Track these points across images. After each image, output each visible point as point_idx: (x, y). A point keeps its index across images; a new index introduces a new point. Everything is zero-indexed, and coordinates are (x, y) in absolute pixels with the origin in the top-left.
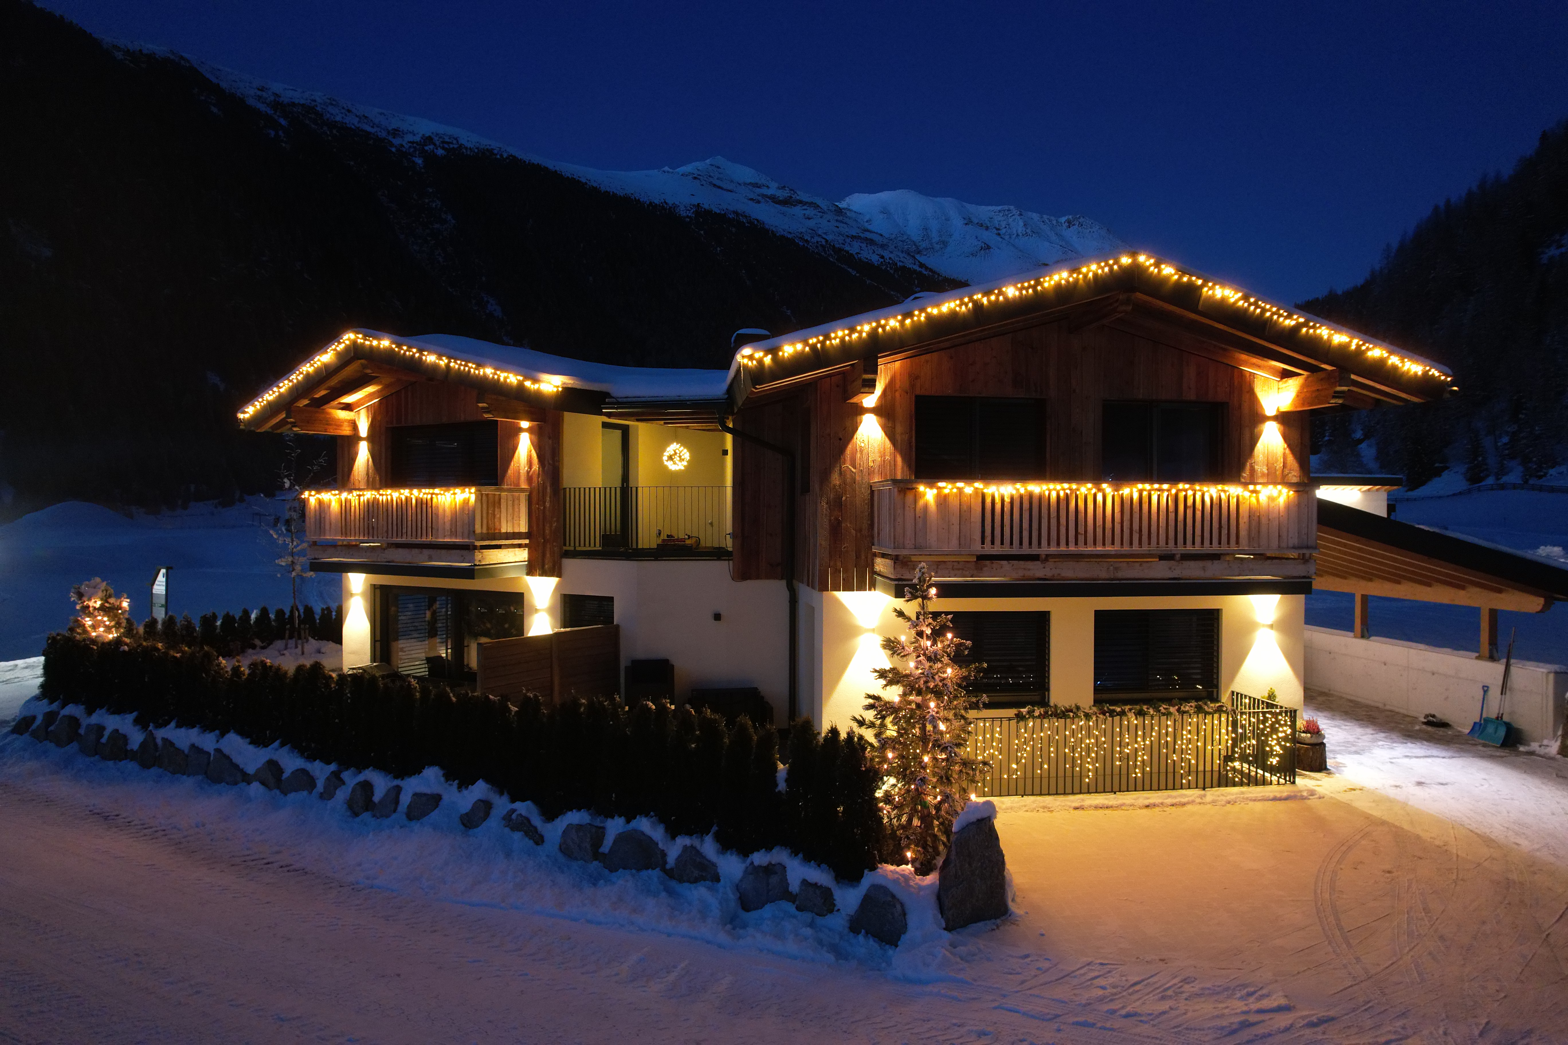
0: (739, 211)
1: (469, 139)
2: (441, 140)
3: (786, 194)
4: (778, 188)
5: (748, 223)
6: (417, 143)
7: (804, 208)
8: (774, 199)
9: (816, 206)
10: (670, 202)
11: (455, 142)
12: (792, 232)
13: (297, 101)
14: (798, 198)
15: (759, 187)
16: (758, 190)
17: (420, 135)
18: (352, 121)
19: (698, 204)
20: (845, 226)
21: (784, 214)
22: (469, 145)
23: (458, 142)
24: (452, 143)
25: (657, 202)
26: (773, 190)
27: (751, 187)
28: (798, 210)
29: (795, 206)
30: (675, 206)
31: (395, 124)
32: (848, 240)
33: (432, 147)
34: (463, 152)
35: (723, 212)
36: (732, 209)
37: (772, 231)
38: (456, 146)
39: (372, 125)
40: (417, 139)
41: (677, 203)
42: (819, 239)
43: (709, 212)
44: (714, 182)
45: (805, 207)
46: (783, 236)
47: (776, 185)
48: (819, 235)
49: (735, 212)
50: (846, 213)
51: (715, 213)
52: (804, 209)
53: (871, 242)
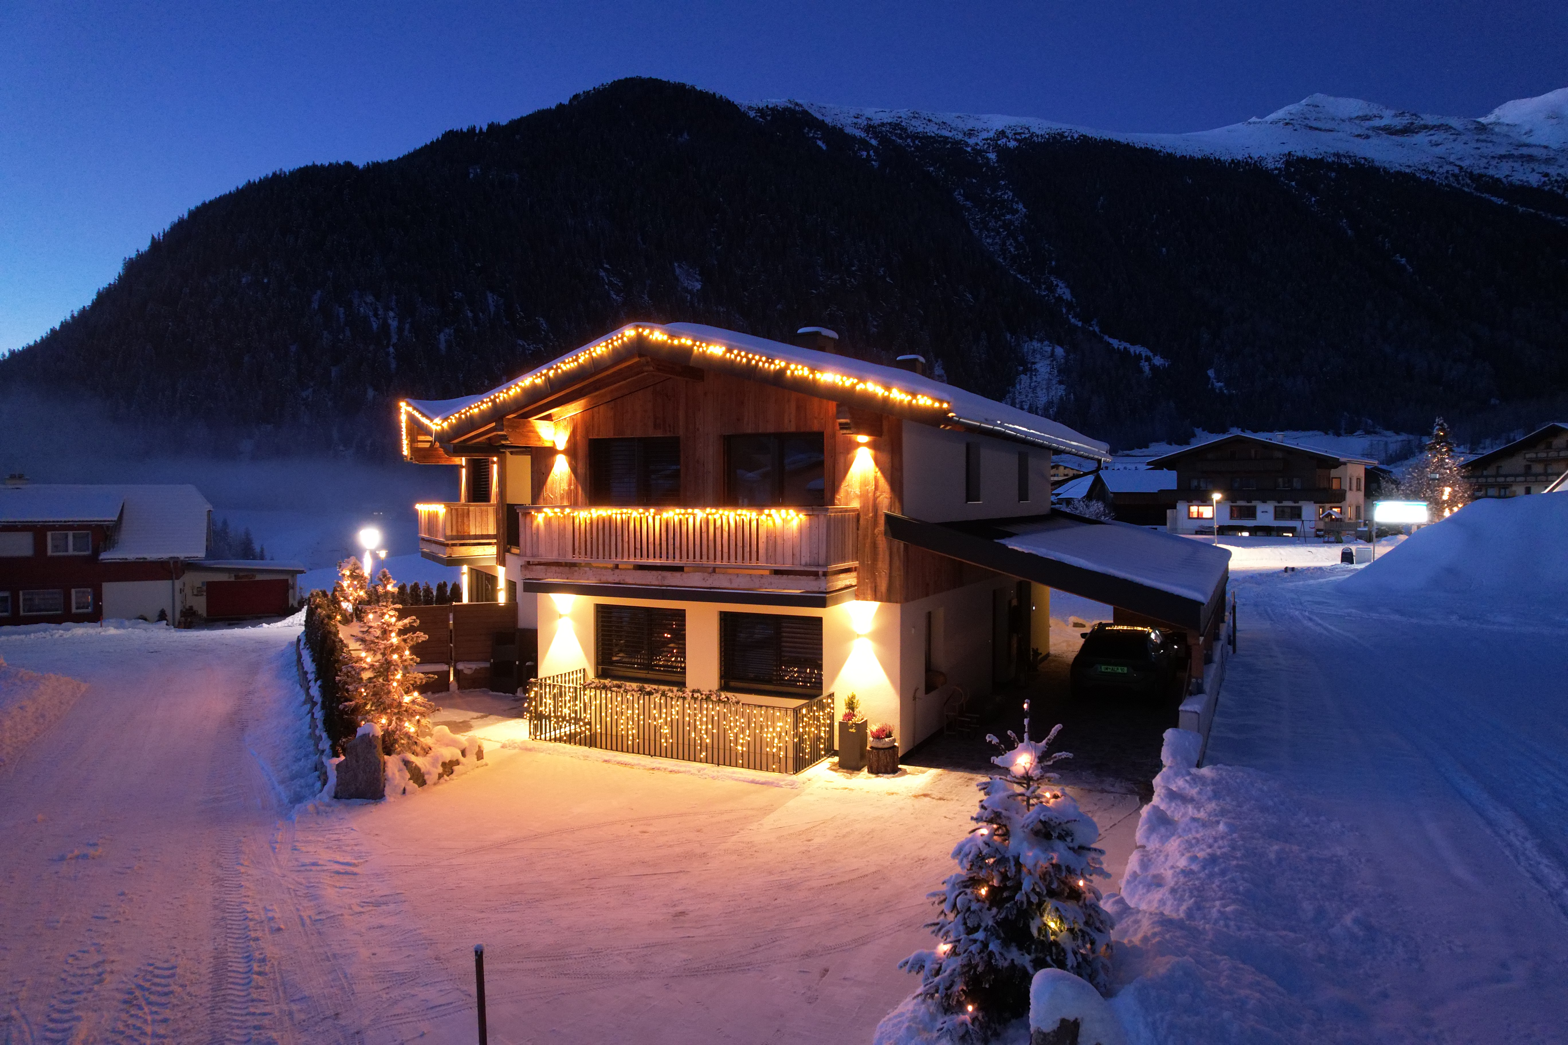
0: (1341, 152)
1: (1040, 126)
2: (1013, 132)
3: (1405, 121)
4: (1396, 116)
5: (1352, 163)
6: (990, 139)
7: (1429, 133)
8: (1390, 131)
9: (1448, 128)
10: (1255, 156)
11: (1026, 131)
12: (1412, 165)
13: (885, 121)
14: (1422, 122)
15: (1368, 120)
16: (1368, 124)
17: (994, 130)
18: (932, 130)
19: (1289, 153)
20: (1490, 145)
21: (1402, 145)
22: (1039, 132)
23: (1029, 131)
24: (1023, 133)
25: (1240, 158)
26: (1388, 118)
27: (1357, 122)
28: (1421, 138)
29: (1417, 133)
30: (1261, 159)
31: (970, 124)
32: (1494, 162)
33: (1004, 140)
34: (1034, 141)
35: (1320, 157)
36: (1332, 152)
37: (1385, 168)
38: (1027, 136)
39: (949, 129)
40: (991, 134)
41: (1264, 155)
42: (1450, 168)
43: (1302, 160)
44: (1310, 124)
45: (1432, 132)
46: (1399, 173)
47: (1393, 112)
48: (1451, 163)
49: (1337, 155)
50: (1492, 129)
51: (1311, 159)
52: (1431, 135)
53: (1531, 158)
